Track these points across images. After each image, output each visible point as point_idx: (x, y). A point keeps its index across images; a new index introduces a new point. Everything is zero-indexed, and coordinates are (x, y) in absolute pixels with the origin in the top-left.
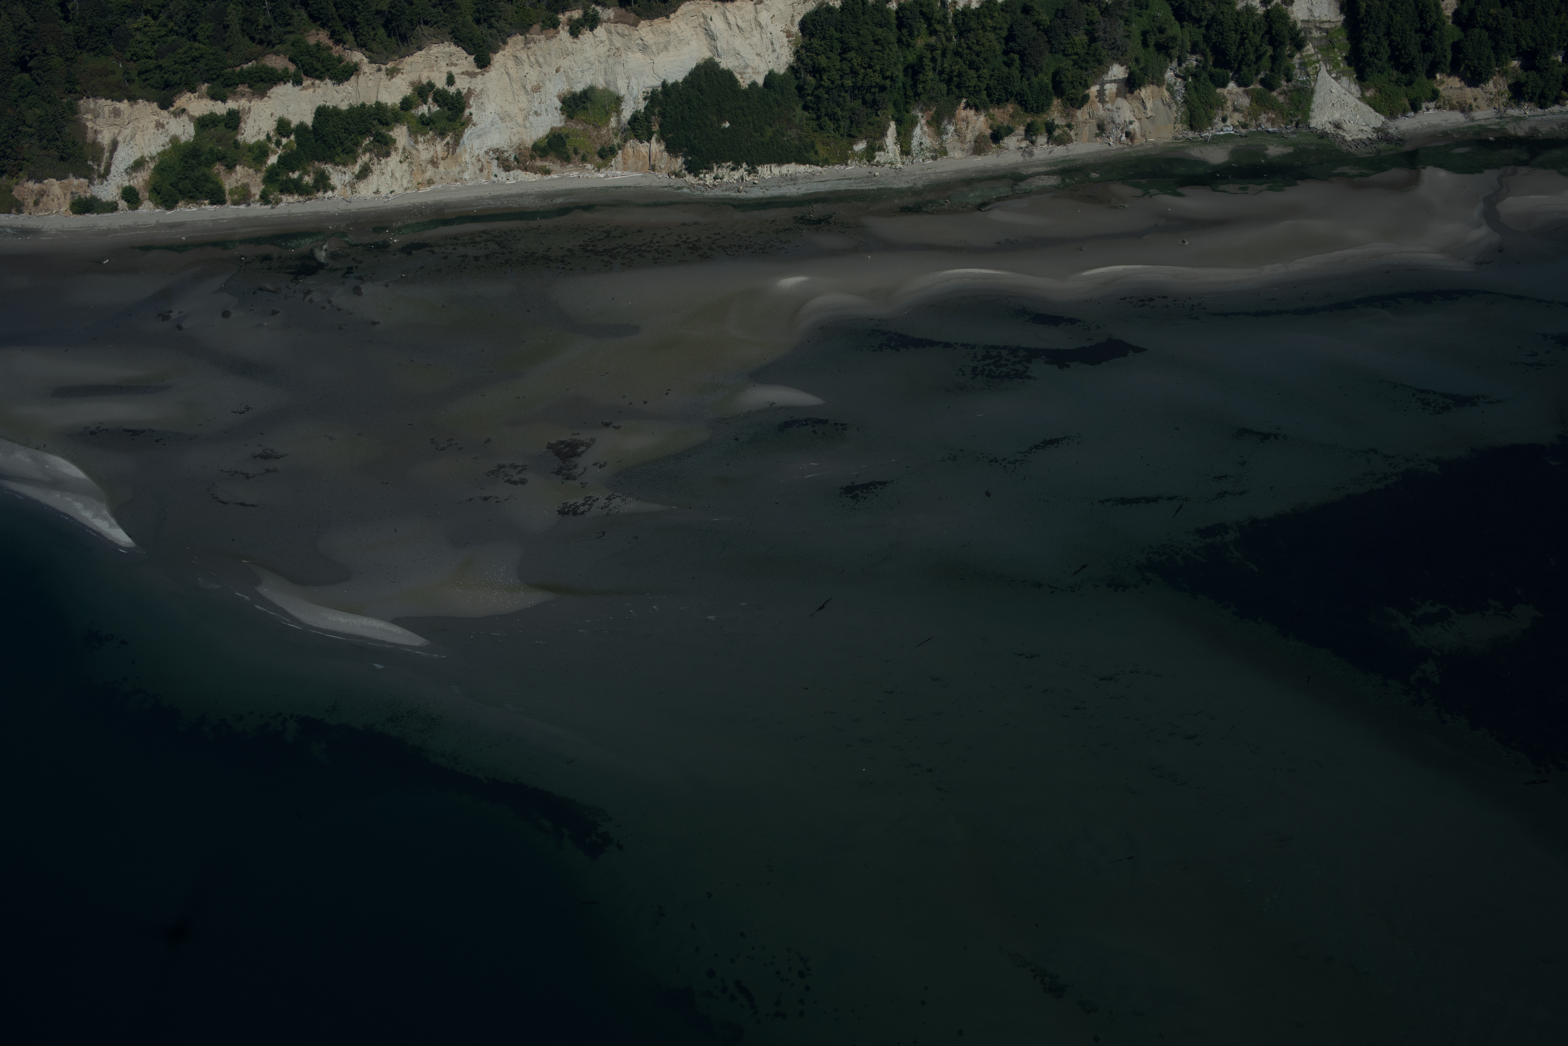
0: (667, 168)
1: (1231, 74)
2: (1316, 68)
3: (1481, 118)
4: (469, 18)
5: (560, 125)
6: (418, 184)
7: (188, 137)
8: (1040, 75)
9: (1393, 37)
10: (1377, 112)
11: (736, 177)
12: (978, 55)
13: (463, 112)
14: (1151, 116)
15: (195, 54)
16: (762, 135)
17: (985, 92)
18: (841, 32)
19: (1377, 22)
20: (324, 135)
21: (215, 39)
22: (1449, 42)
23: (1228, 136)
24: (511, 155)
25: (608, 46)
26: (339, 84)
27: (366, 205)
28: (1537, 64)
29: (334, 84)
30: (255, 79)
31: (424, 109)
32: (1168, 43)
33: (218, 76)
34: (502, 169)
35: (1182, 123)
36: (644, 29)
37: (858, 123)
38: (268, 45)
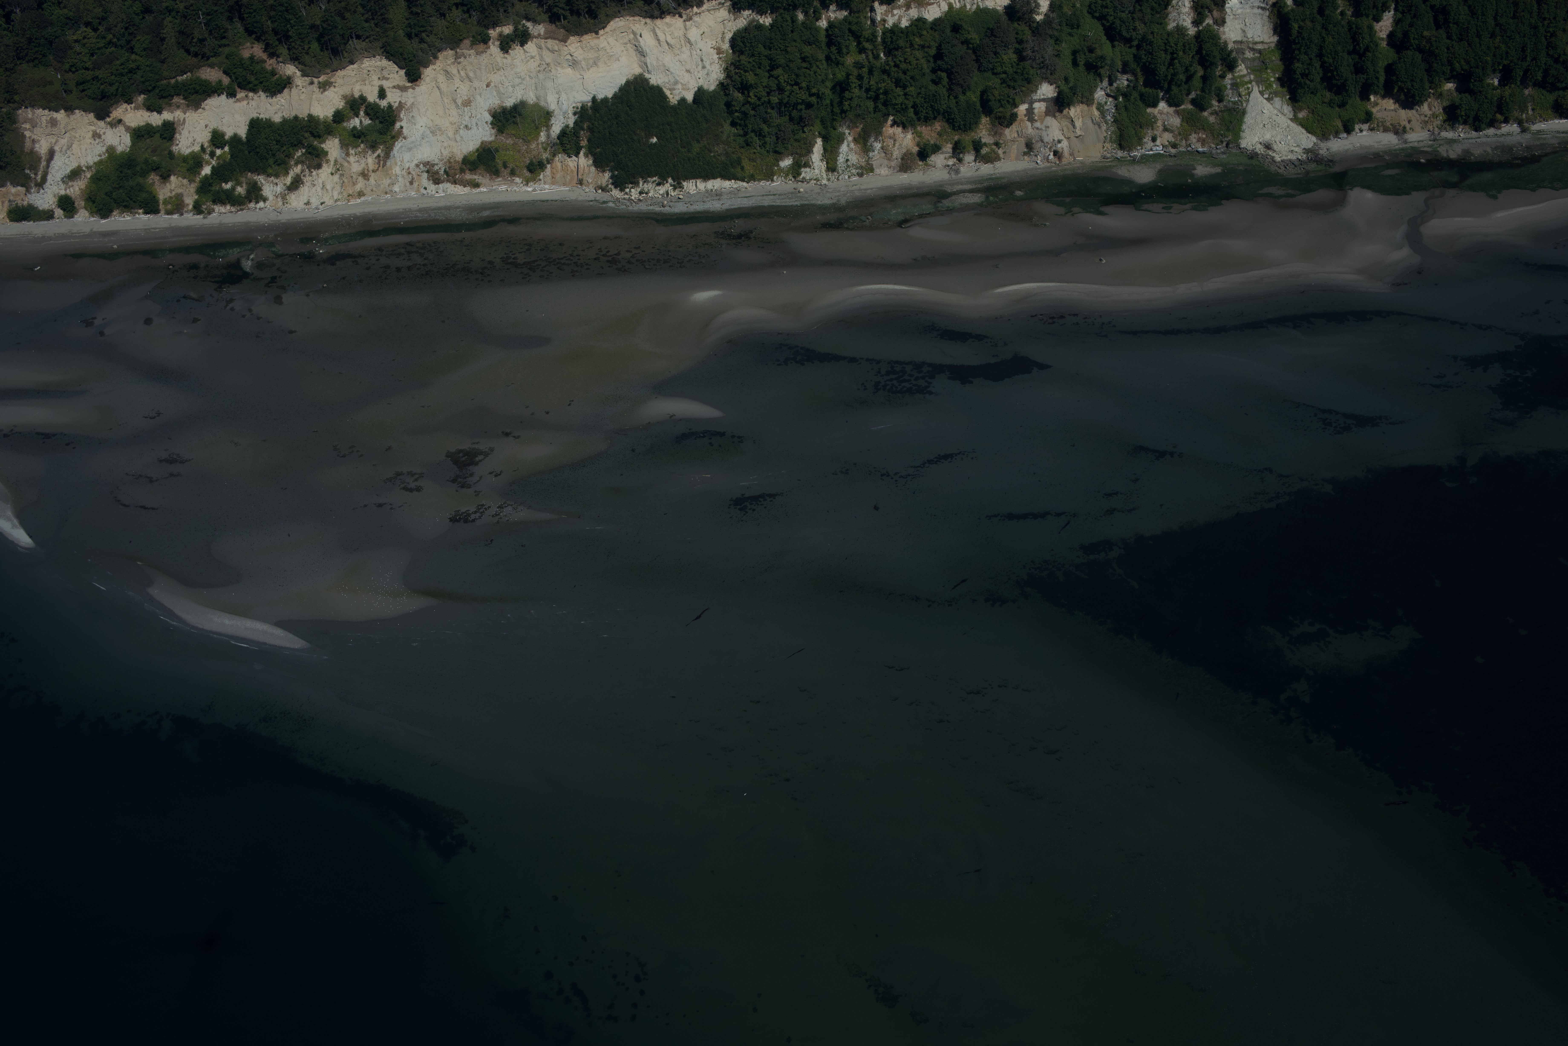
0: (594, 183)
1: (1162, 94)
2: (1248, 88)
3: (1414, 140)
4: (401, 33)
5: (490, 139)
6: (348, 196)
7: (124, 148)
8: (968, 94)
9: (1326, 59)
10: (1309, 133)
11: (661, 192)
12: (905, 73)
13: (394, 125)
14: (1080, 135)
15: (131, 66)
16: (689, 151)
17: (912, 110)
18: (770, 49)
19: (1309, 43)
20: (256, 147)
21: (152, 51)
22: (1382, 64)
23: (1157, 156)
24: (441, 168)
25: (539, 62)
26: (272, 97)
27: (296, 216)
28: (1472, 87)
29: (267, 96)
30: (189, 91)
31: (356, 122)
32: (1096, 63)
33: (154, 88)
34: (431, 182)
35: (1112, 143)
36: (573, 45)
37: (784, 139)
38: (203, 58)
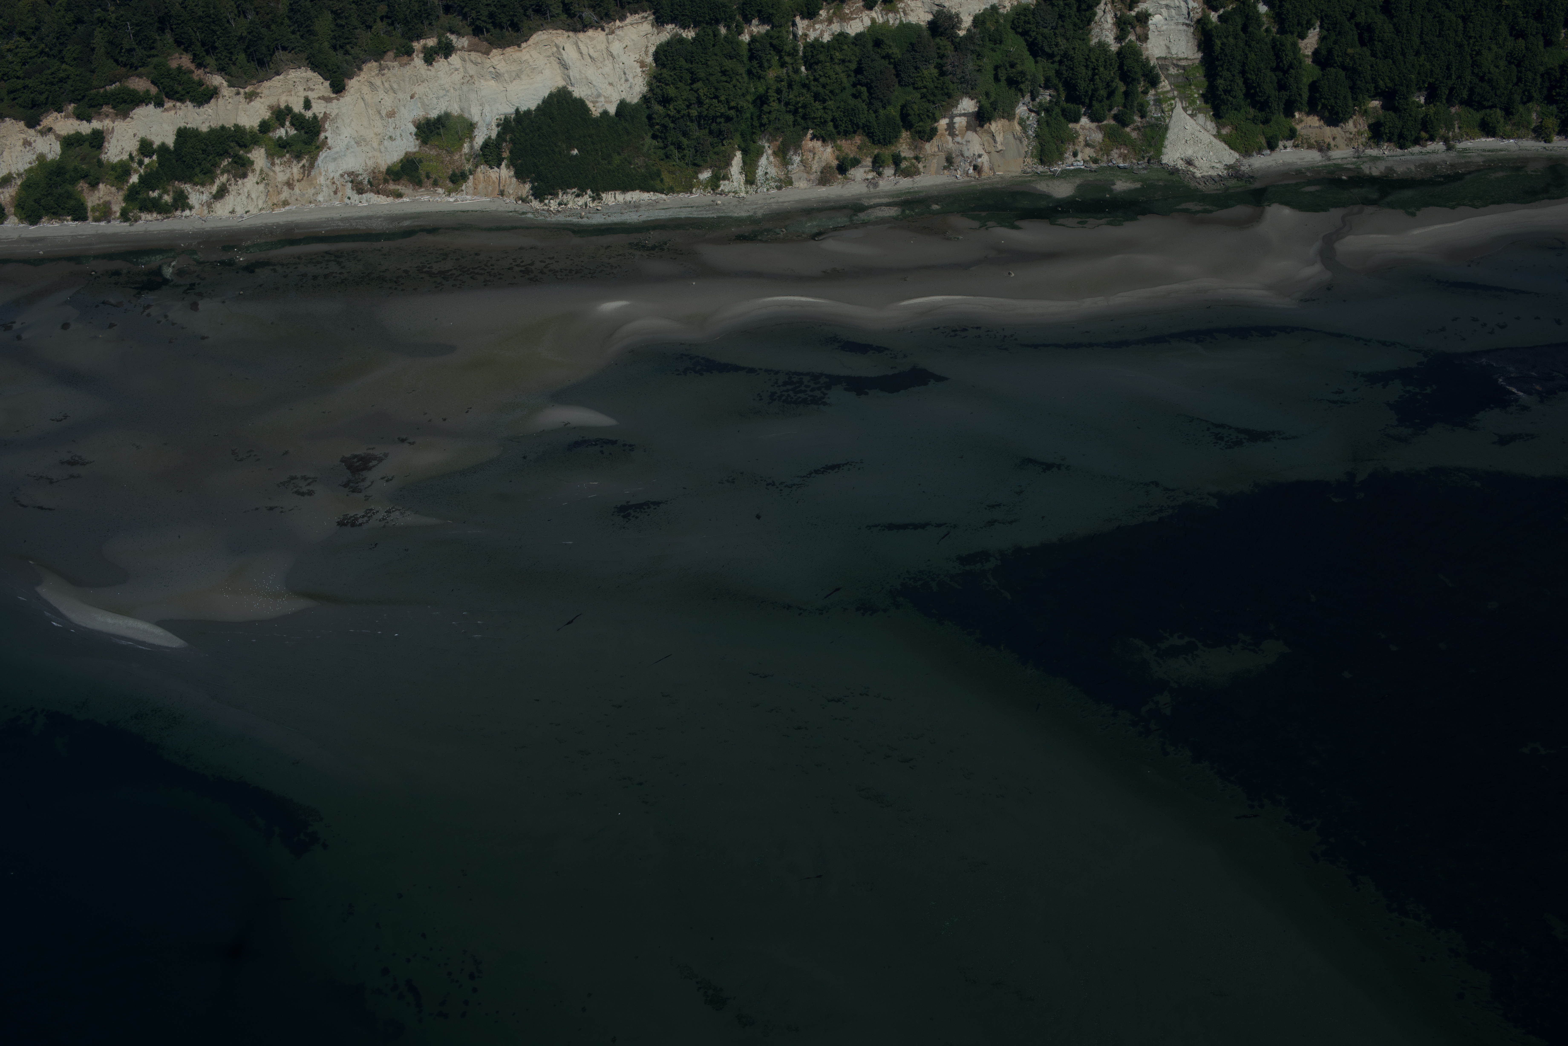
0: (515, 194)
1: (1084, 110)
2: (1171, 104)
3: (1338, 157)
4: (326, 44)
5: (414, 150)
6: (273, 205)
7: (55, 155)
8: (889, 108)
9: (1249, 75)
10: (1232, 149)
11: (580, 203)
12: (824, 86)
13: (318, 135)
14: (1001, 150)
15: (61, 75)
16: (609, 163)
17: (831, 124)
18: (692, 63)
19: (1231, 60)
20: (183, 156)
21: (82, 60)
22: (1306, 81)
23: (1078, 171)
24: (365, 178)
25: (463, 74)
26: (199, 107)
27: (220, 224)
28: (1397, 104)
29: (194, 106)
30: (118, 100)
31: (281, 132)
32: (1017, 78)
33: (84, 97)
34: (355, 192)
35: (1033, 158)
36: (496, 58)
37: (702, 152)
38: (131, 67)
